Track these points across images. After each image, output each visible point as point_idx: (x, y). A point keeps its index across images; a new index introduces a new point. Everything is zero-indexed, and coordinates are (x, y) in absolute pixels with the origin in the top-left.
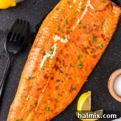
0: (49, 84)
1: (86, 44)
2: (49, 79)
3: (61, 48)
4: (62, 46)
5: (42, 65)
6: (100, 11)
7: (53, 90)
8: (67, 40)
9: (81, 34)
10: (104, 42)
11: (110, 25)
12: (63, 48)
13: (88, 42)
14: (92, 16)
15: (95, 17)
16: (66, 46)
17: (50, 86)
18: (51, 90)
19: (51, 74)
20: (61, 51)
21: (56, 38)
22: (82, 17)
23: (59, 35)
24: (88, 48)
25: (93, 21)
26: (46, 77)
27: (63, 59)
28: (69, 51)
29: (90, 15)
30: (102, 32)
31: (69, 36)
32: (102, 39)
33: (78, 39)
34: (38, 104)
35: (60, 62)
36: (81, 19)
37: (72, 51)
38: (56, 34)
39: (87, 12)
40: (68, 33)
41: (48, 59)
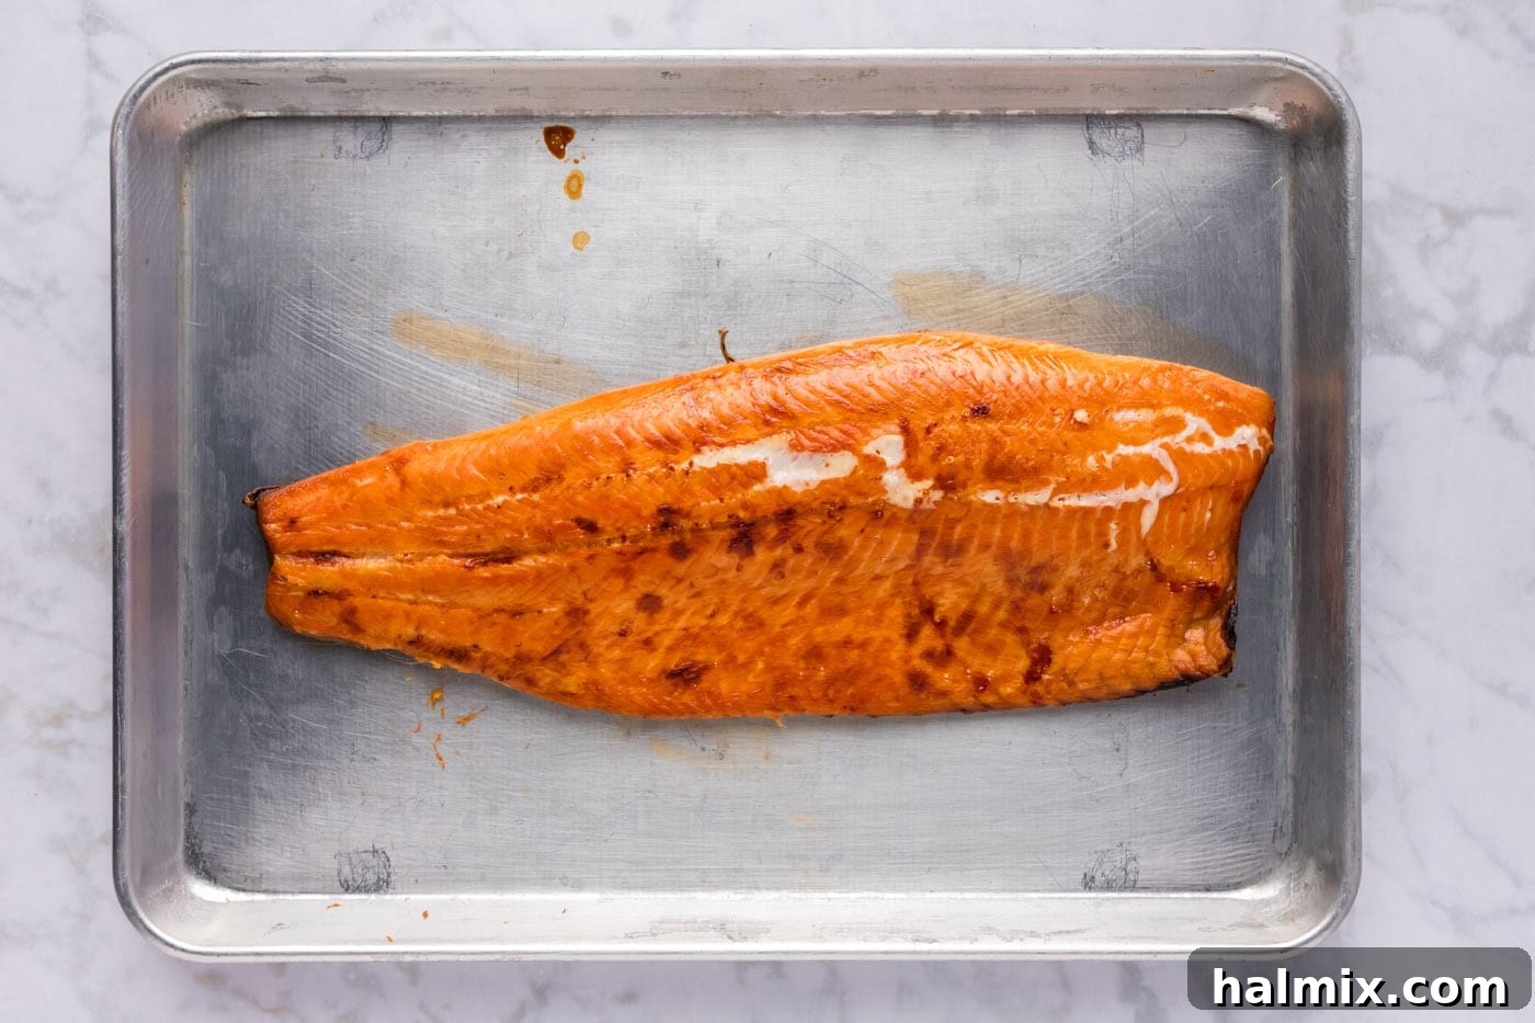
0: (643, 551)
1: (949, 601)
2: (666, 540)
3: (853, 500)
4: (865, 495)
5: (708, 459)
6: (1154, 567)
7: (626, 588)
8: (909, 504)
9: (985, 547)
10: (1019, 681)
11: (1118, 656)
12: (858, 507)
13: (964, 605)
14: (1107, 545)
15: (1113, 561)
16: (880, 514)
17: (636, 565)
18: (619, 583)
19: (696, 529)
20: (842, 508)
21: (888, 445)
22: (1073, 501)
23: (911, 445)
24: (941, 626)
25: (1084, 564)
26: (667, 517)
27: (808, 544)
28: (863, 548)
29: (1102, 533)
30: (1057, 642)
31: (937, 495)
32: (1023, 664)
33: (952, 551)
34: (516, 565)
35: (781, 539)
36: (1056, 503)
37: (876, 556)
38: (905, 430)
39: (1108, 510)
40: (946, 482)
41: (756, 472)
